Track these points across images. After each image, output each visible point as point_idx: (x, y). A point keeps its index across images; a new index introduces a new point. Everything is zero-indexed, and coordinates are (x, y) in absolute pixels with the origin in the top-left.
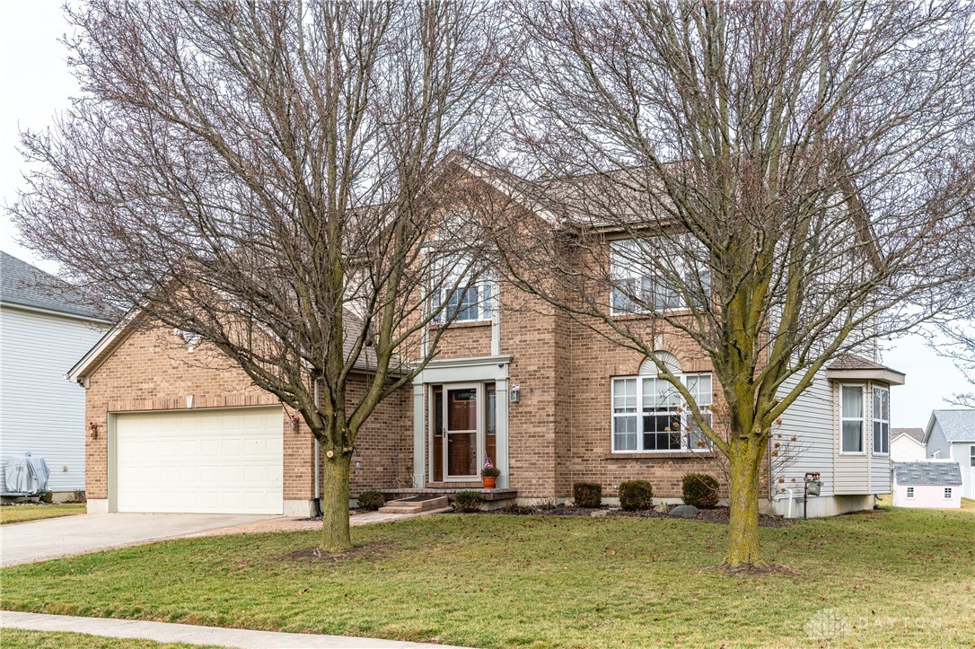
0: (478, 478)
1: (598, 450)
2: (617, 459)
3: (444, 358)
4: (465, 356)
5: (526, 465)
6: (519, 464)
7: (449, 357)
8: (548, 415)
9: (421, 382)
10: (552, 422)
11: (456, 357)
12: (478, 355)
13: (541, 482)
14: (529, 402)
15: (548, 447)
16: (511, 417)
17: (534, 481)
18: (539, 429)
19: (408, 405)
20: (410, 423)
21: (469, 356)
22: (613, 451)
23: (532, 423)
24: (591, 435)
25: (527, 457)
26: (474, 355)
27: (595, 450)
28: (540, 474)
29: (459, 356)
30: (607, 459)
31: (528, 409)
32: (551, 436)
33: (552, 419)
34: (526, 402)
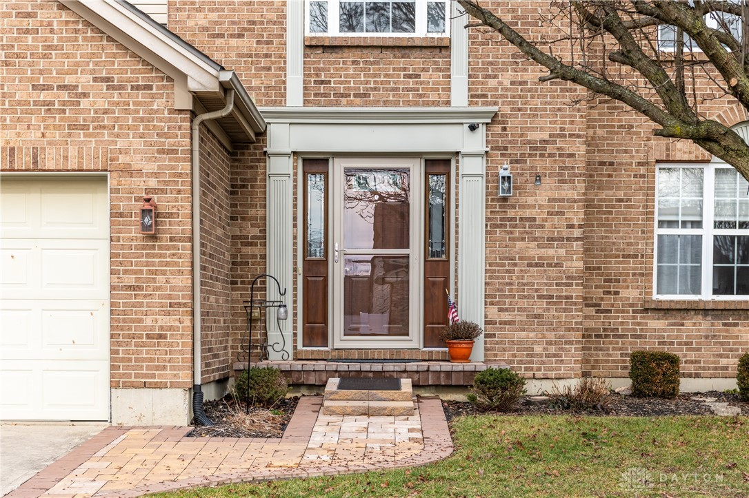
0: (414, 339)
1: (630, 294)
2: (665, 311)
3: (338, 104)
4: (386, 103)
5: (521, 318)
6: (506, 317)
7: (350, 104)
8: (571, 226)
9: (289, 151)
10: (577, 239)
11: (366, 104)
12: (417, 104)
13: (552, 349)
14: (530, 200)
15: (570, 285)
16: (492, 226)
17: (538, 349)
18: (551, 252)
19: (252, 194)
20: (256, 231)
21: (396, 104)
22: (655, 297)
23: (535, 239)
24: (615, 266)
25: (524, 303)
26: (408, 103)
27: (624, 293)
28: (551, 336)
29: (376, 103)
30: (646, 310)
31: (528, 213)
32: (577, 265)
33: (577, 233)
34: (522, 200)
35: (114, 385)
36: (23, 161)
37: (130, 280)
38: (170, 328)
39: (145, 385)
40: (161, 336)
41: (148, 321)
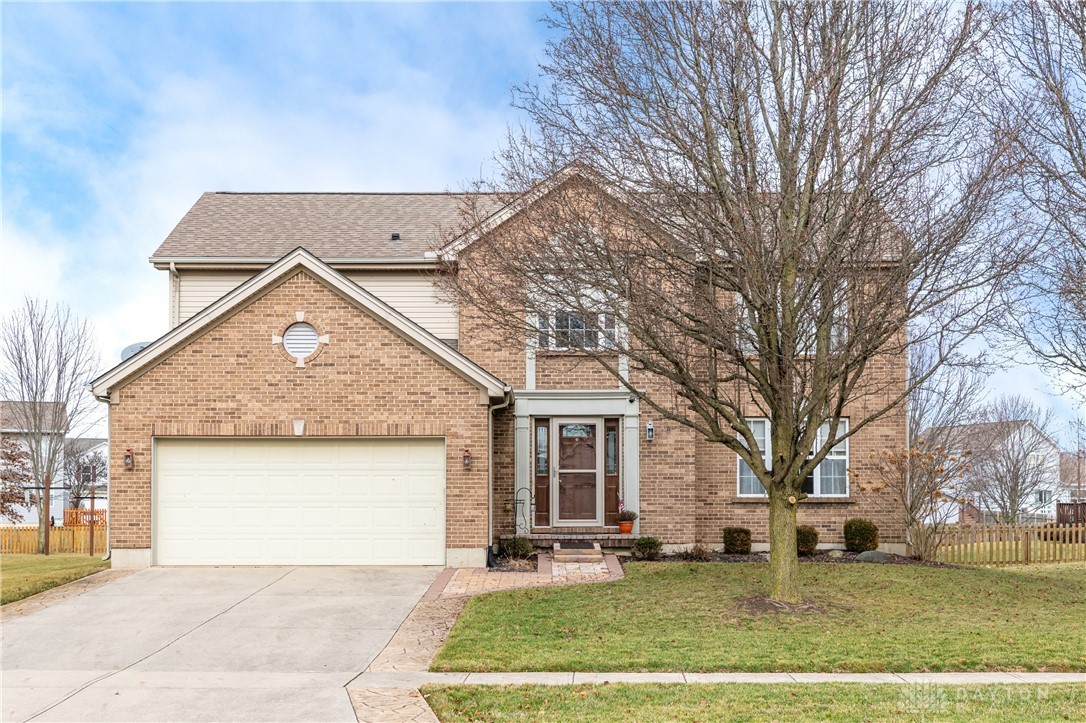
0: (599, 521)
1: (723, 494)
2: (744, 503)
3: (555, 388)
4: (582, 388)
5: (660, 508)
6: (651, 508)
7: (562, 388)
8: (688, 456)
9: (528, 414)
10: (692, 463)
11: (570, 388)
12: (599, 388)
13: (678, 527)
14: (664, 442)
15: (688, 489)
16: (643, 456)
17: (670, 526)
18: (677, 471)
19: (507, 438)
20: (509, 460)
21: (588, 388)
22: (739, 495)
23: (667, 464)
24: (715, 478)
25: (662, 500)
26: (595, 387)
27: (720, 494)
28: (678, 519)
29: (576, 387)
30: (733, 503)
31: (663, 449)
32: (691, 478)
33: (691, 460)
34: (660, 441)
35: (448, 546)
36: (402, 431)
37: (457, 491)
38: (477, 517)
39: (464, 546)
40: (472, 521)
41: (466, 513)
